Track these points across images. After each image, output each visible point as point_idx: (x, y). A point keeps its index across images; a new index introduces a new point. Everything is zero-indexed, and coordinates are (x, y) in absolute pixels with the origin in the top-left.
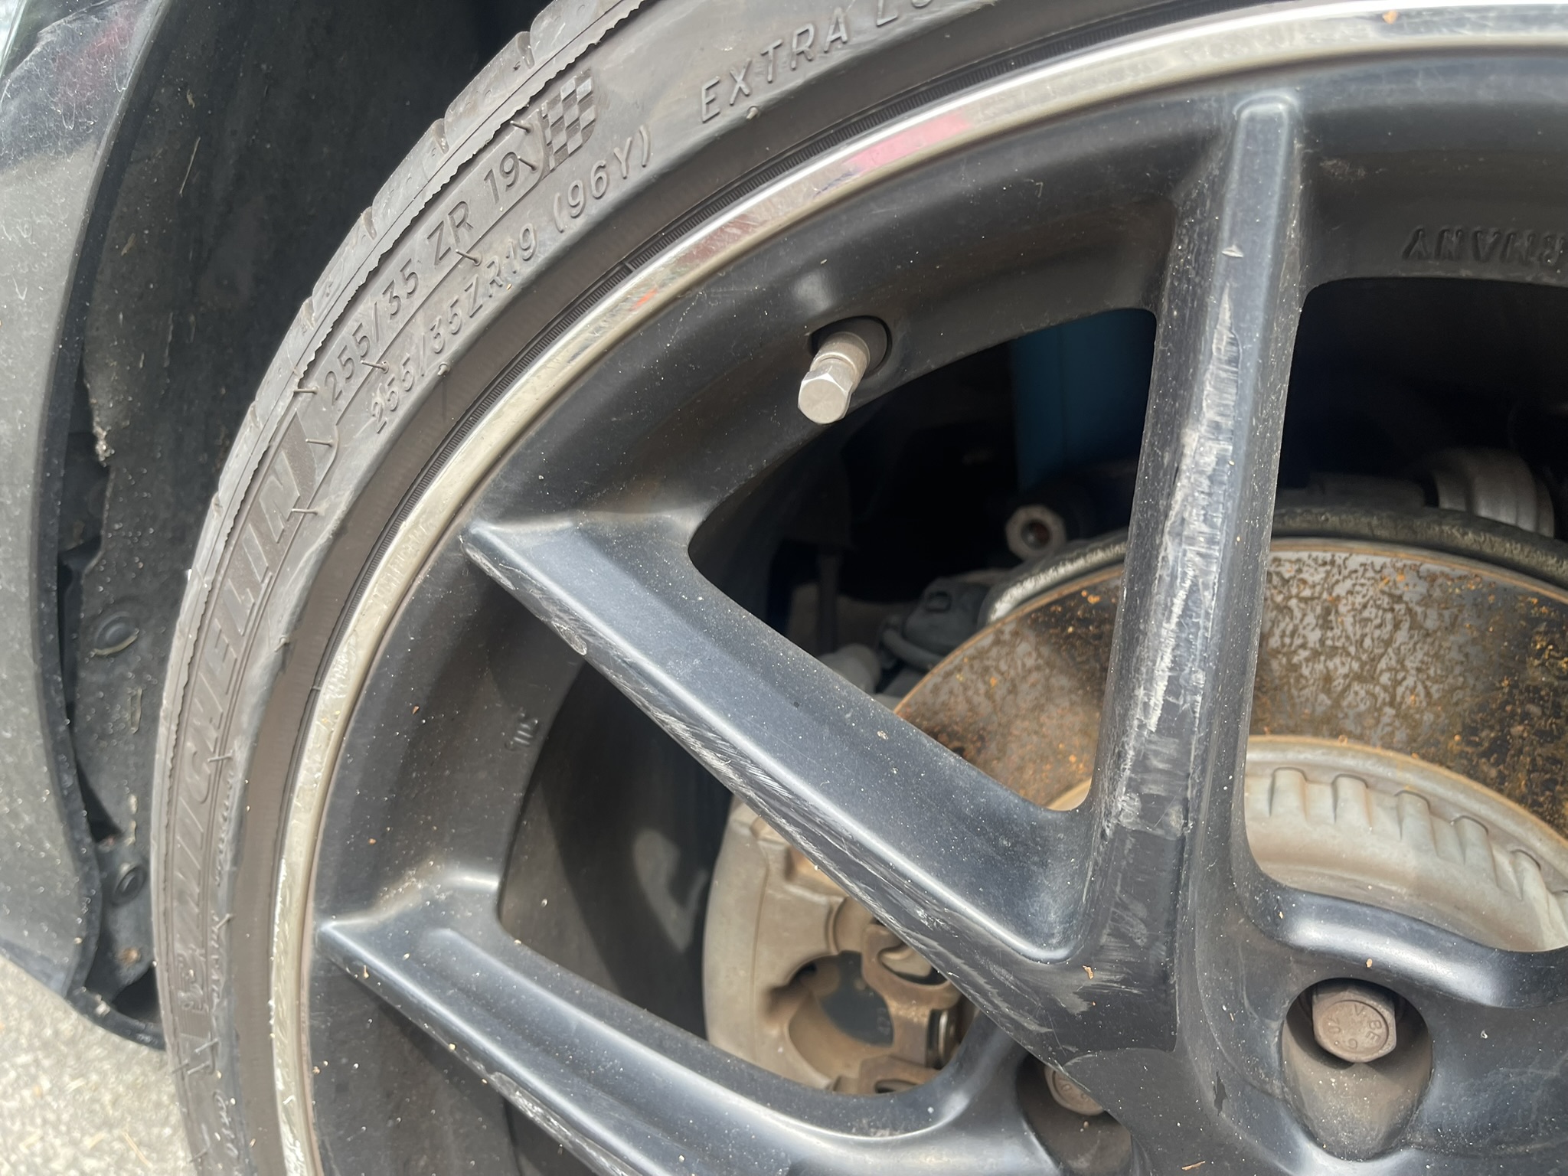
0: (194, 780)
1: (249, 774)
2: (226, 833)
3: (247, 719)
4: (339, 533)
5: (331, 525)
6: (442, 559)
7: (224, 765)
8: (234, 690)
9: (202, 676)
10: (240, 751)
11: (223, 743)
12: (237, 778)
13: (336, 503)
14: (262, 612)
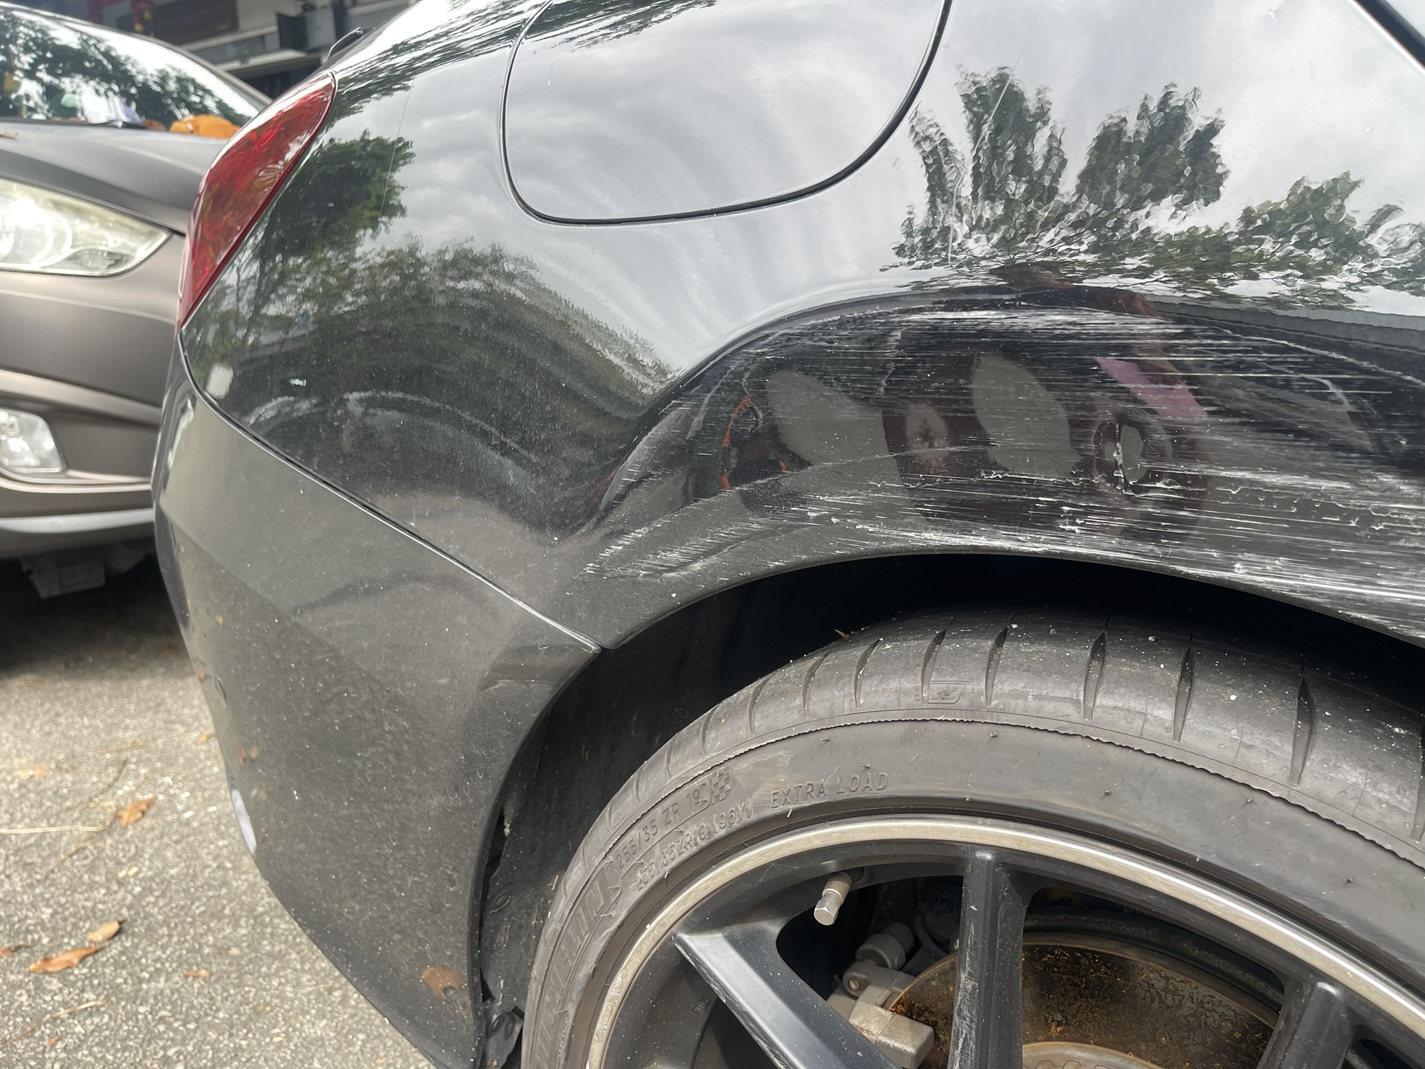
0: (549, 1016)
1: (574, 1021)
2: (563, 1046)
3: (575, 996)
4: (620, 927)
5: (617, 923)
6: (664, 943)
7: (564, 1014)
8: (571, 979)
9: (554, 968)
10: (571, 1010)
11: (563, 1003)
12: (569, 1021)
13: (620, 914)
14: (586, 949)
